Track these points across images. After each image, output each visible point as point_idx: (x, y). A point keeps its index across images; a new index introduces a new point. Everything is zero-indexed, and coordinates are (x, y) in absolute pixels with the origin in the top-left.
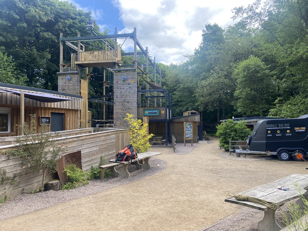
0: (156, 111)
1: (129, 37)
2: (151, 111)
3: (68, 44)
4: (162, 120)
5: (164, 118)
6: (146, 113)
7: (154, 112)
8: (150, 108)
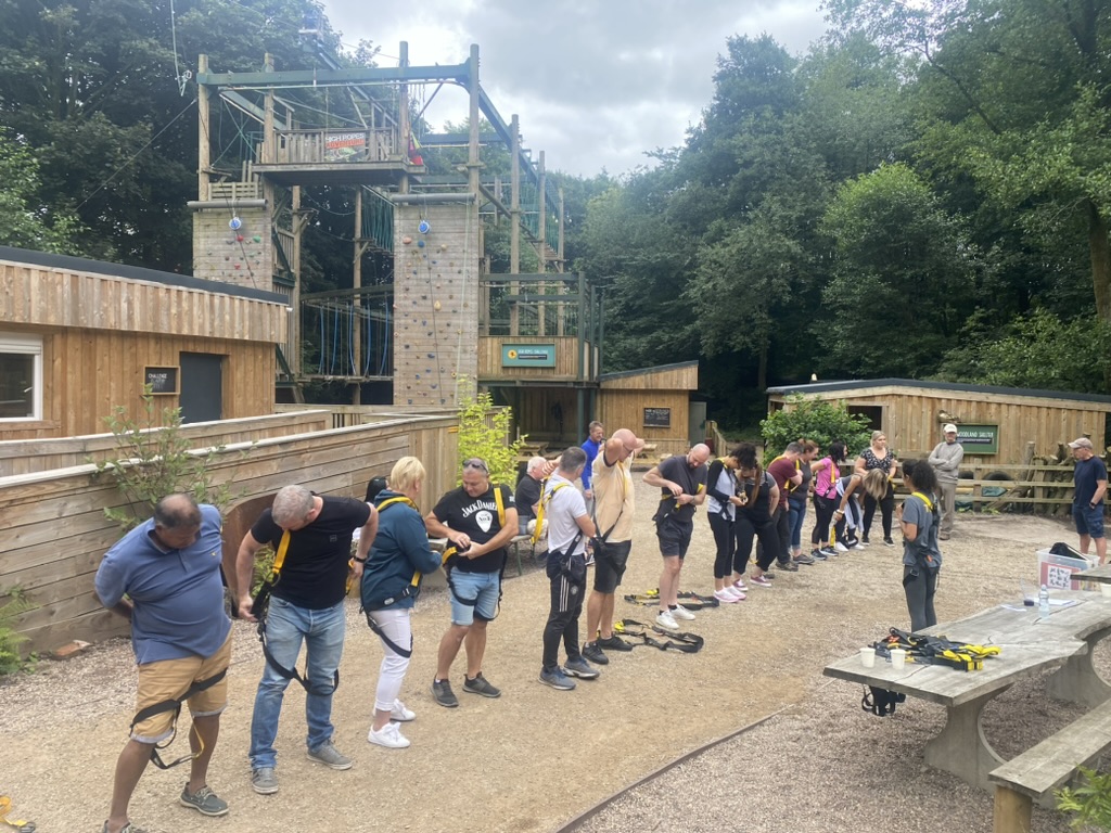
0: (545, 352)
1: (454, 80)
2: (528, 351)
3: (231, 97)
4: (566, 383)
5: (573, 377)
6: (510, 356)
7: (537, 352)
8: (523, 341)
